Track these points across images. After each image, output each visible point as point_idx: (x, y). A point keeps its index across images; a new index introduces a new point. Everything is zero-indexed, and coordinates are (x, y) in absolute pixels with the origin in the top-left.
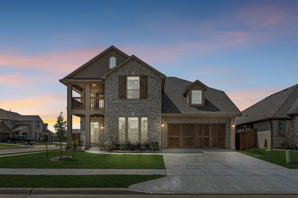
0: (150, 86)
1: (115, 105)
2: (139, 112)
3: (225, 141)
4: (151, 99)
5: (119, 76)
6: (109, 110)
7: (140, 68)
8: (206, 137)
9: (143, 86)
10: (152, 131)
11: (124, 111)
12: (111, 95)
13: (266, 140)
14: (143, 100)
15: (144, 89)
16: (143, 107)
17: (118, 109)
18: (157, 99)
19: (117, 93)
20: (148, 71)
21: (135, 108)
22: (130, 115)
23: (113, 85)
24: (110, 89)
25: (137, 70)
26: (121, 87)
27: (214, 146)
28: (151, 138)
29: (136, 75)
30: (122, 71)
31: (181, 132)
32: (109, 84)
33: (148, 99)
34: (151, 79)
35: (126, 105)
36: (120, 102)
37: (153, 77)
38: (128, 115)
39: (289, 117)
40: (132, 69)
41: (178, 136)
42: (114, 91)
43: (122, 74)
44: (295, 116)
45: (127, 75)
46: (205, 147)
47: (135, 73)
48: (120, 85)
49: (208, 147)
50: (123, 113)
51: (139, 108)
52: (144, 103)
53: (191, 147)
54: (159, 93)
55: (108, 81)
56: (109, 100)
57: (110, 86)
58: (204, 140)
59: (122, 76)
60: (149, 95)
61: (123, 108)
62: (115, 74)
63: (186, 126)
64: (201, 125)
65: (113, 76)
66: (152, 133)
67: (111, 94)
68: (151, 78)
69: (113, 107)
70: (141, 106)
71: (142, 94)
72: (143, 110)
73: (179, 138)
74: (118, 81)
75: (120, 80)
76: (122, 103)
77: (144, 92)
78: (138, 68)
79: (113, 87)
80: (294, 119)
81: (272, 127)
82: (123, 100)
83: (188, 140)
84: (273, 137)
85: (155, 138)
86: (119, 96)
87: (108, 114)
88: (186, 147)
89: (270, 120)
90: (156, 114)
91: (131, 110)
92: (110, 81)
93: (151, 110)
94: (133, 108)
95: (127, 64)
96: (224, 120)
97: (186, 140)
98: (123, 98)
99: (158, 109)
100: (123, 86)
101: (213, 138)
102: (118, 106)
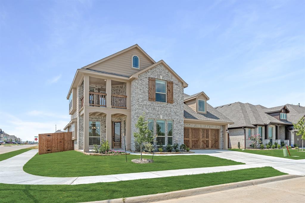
0: (175, 92)
1: (145, 107)
2: (166, 115)
3: (219, 143)
4: (176, 105)
5: (149, 78)
6: (140, 111)
7: (167, 73)
8: (207, 139)
9: (170, 91)
10: (177, 133)
11: (153, 113)
12: (141, 96)
13: (239, 142)
14: (170, 104)
15: (171, 94)
16: (169, 111)
17: (147, 111)
18: (180, 104)
19: (147, 94)
20: (174, 77)
21: (162, 111)
22: (159, 117)
23: (143, 86)
24: (140, 89)
25: (164, 75)
26: (151, 89)
27: (212, 147)
28: (176, 141)
29: (163, 79)
30: (151, 73)
31: (190, 135)
32: (139, 84)
33: (174, 104)
34: (176, 86)
35: (155, 108)
36: (149, 104)
37: (177, 84)
38: (157, 117)
39: (254, 126)
40: (160, 73)
41: (188, 139)
42: (144, 92)
43: (151, 76)
44: (258, 126)
45: (156, 78)
46: (206, 148)
47: (163, 77)
48: (150, 87)
49: (208, 148)
50: (152, 115)
51: (166, 111)
52: (171, 108)
53: (197, 148)
54: (182, 100)
55: (138, 81)
56: (139, 100)
57: (140, 86)
58: (205, 142)
59: (152, 78)
60: (174, 100)
61: (152, 110)
62: (145, 75)
63: (193, 130)
64: (203, 129)
65: (143, 77)
66: (177, 135)
67: (141, 94)
68: (176, 84)
69: (143, 108)
70: (168, 109)
71: (169, 98)
72: (169, 114)
73: (189, 140)
74: (148, 82)
75: (150, 82)
76: (152, 105)
77: (171, 97)
78: (165, 73)
79: (143, 88)
80: (256, 128)
81: (245, 133)
82: (153, 102)
83: (195, 142)
84: (246, 141)
85: (179, 140)
86: (149, 98)
87: (138, 115)
88: (194, 148)
89: (245, 127)
90: (180, 118)
91: (159, 113)
92: (140, 81)
93: (176, 114)
94: (161, 111)
95: (156, 68)
96: (219, 126)
97: (193, 142)
98: (152, 100)
99: (181, 114)
100: (152, 88)
101: (211, 141)
102: (148, 108)
